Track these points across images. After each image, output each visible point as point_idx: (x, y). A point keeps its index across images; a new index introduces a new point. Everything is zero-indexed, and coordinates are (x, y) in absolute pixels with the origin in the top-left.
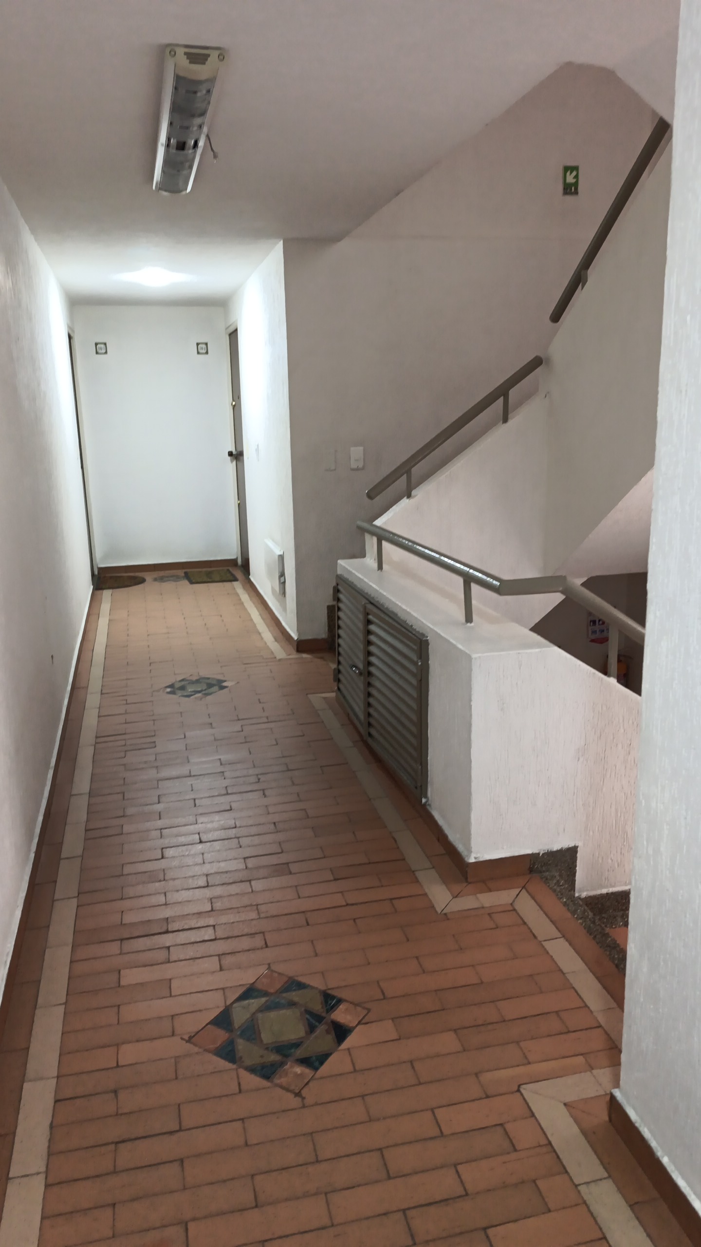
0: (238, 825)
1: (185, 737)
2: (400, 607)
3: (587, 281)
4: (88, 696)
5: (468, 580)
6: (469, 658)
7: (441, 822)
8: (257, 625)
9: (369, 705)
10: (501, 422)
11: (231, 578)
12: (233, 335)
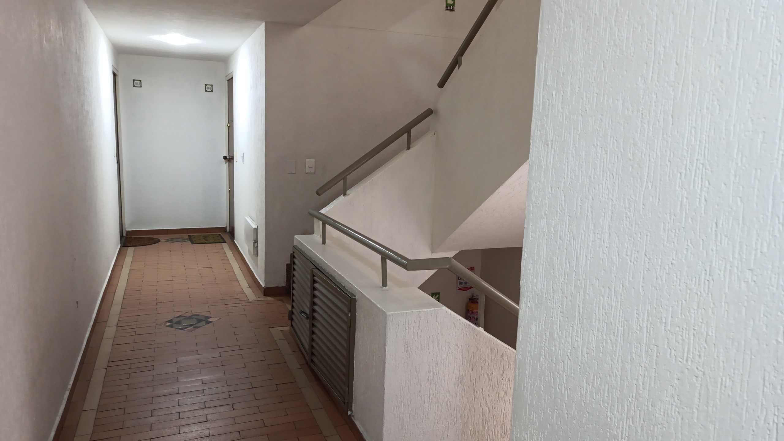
0: (211, 434)
1: (177, 362)
2: (338, 274)
3: (462, 64)
4: (107, 329)
5: (385, 257)
6: (385, 315)
7: (361, 429)
8: (237, 275)
9: (313, 340)
10: (406, 149)
11: (221, 241)
12: (230, 81)
